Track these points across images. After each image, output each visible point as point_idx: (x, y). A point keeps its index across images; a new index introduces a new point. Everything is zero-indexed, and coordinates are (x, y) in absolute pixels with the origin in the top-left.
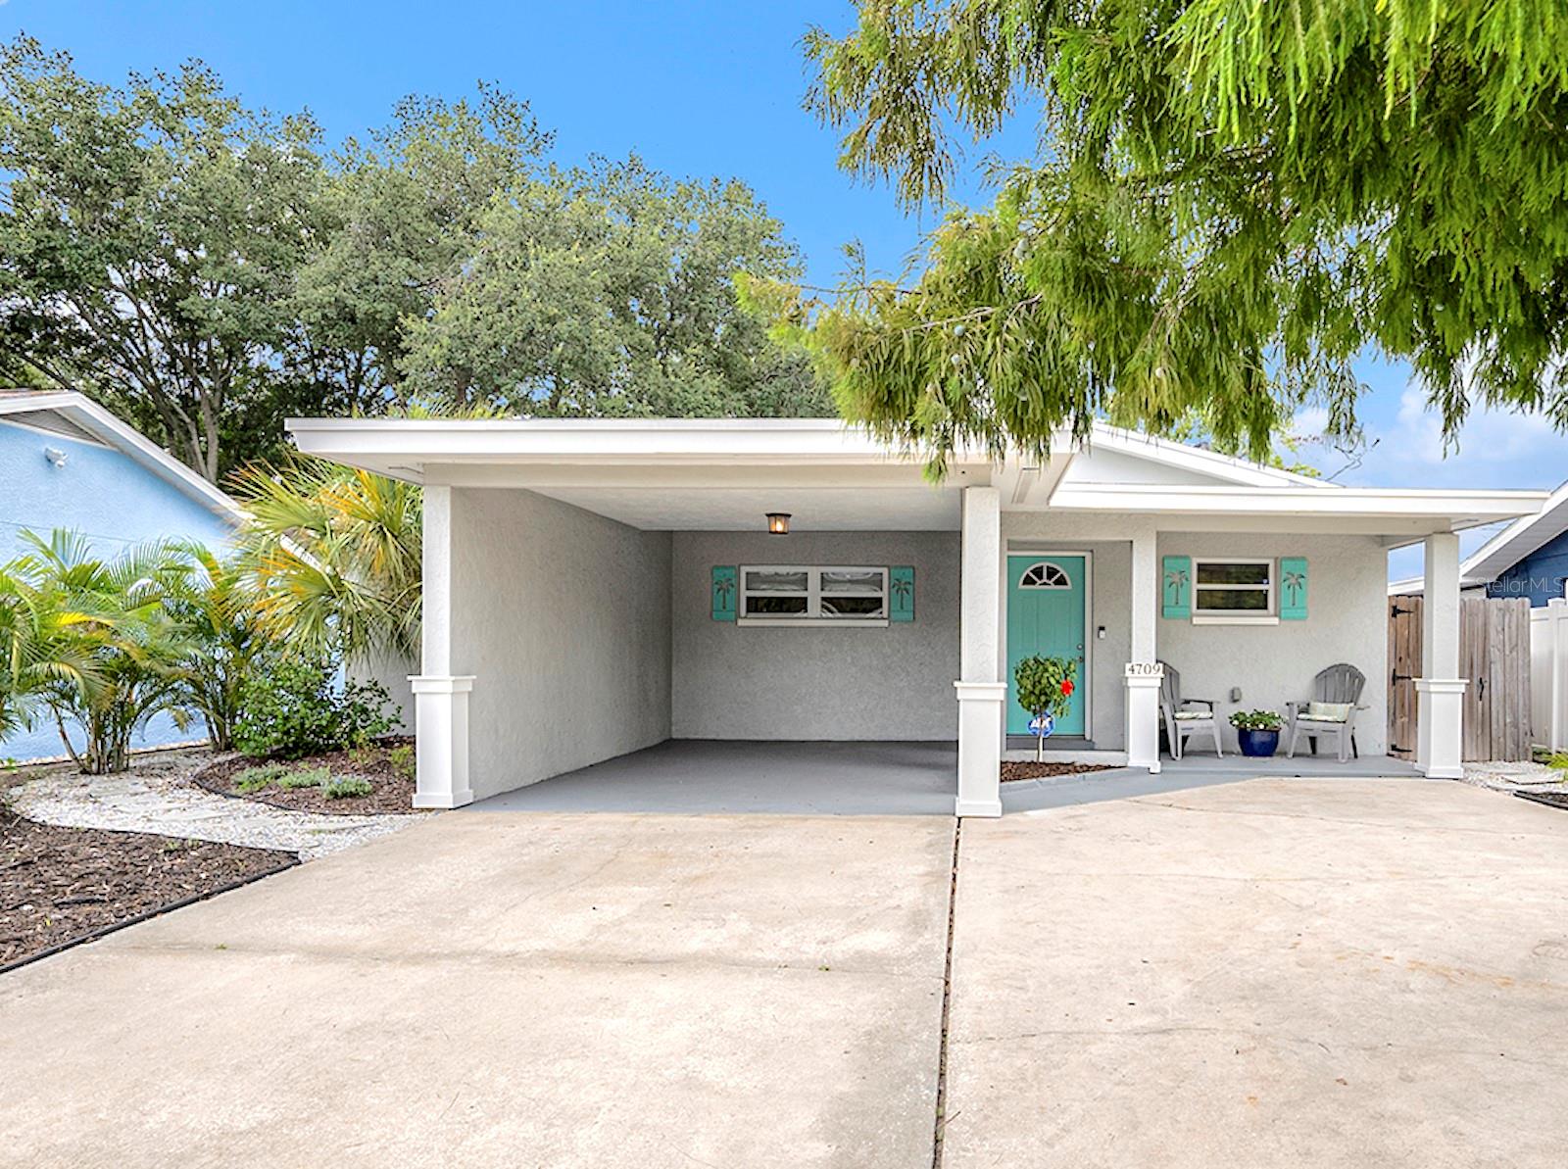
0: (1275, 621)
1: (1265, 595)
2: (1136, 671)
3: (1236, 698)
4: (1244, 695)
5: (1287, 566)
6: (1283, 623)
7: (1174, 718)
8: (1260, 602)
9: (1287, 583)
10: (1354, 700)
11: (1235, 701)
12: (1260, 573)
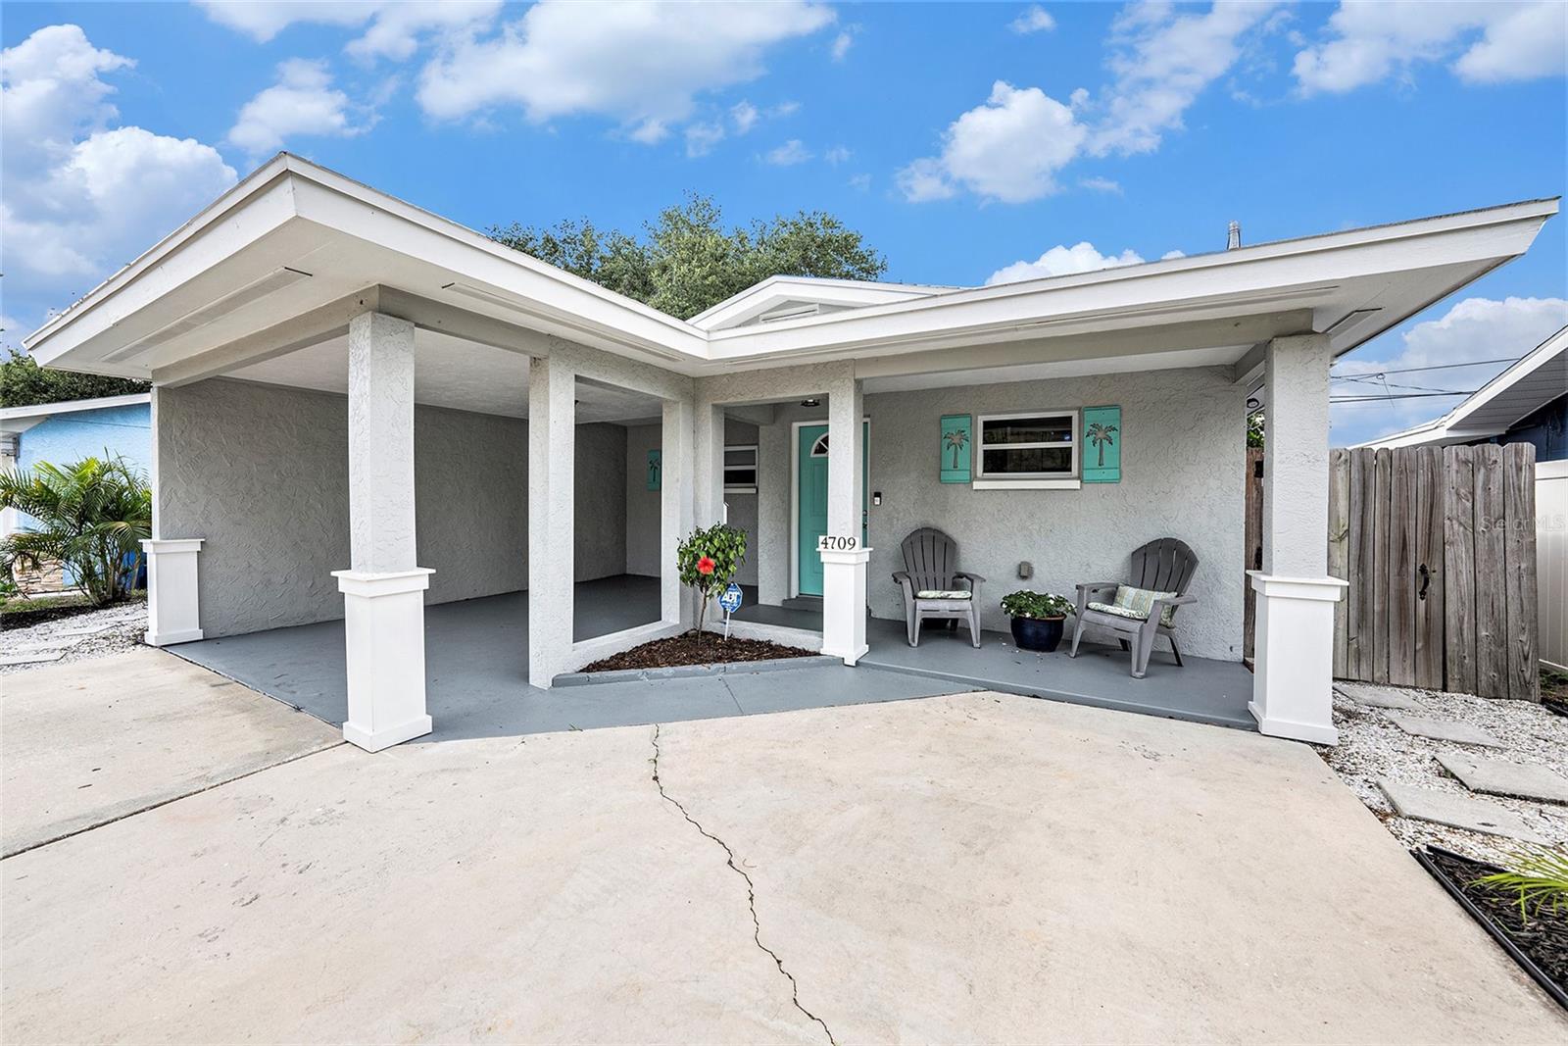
0: (1076, 484)
1: (1066, 453)
2: (829, 546)
3: (1024, 573)
4: (1036, 571)
5: (1091, 417)
6: (1085, 486)
7: (915, 597)
8: (1060, 462)
9: (1092, 437)
10: (1179, 588)
11: (1024, 578)
12: (1061, 427)
